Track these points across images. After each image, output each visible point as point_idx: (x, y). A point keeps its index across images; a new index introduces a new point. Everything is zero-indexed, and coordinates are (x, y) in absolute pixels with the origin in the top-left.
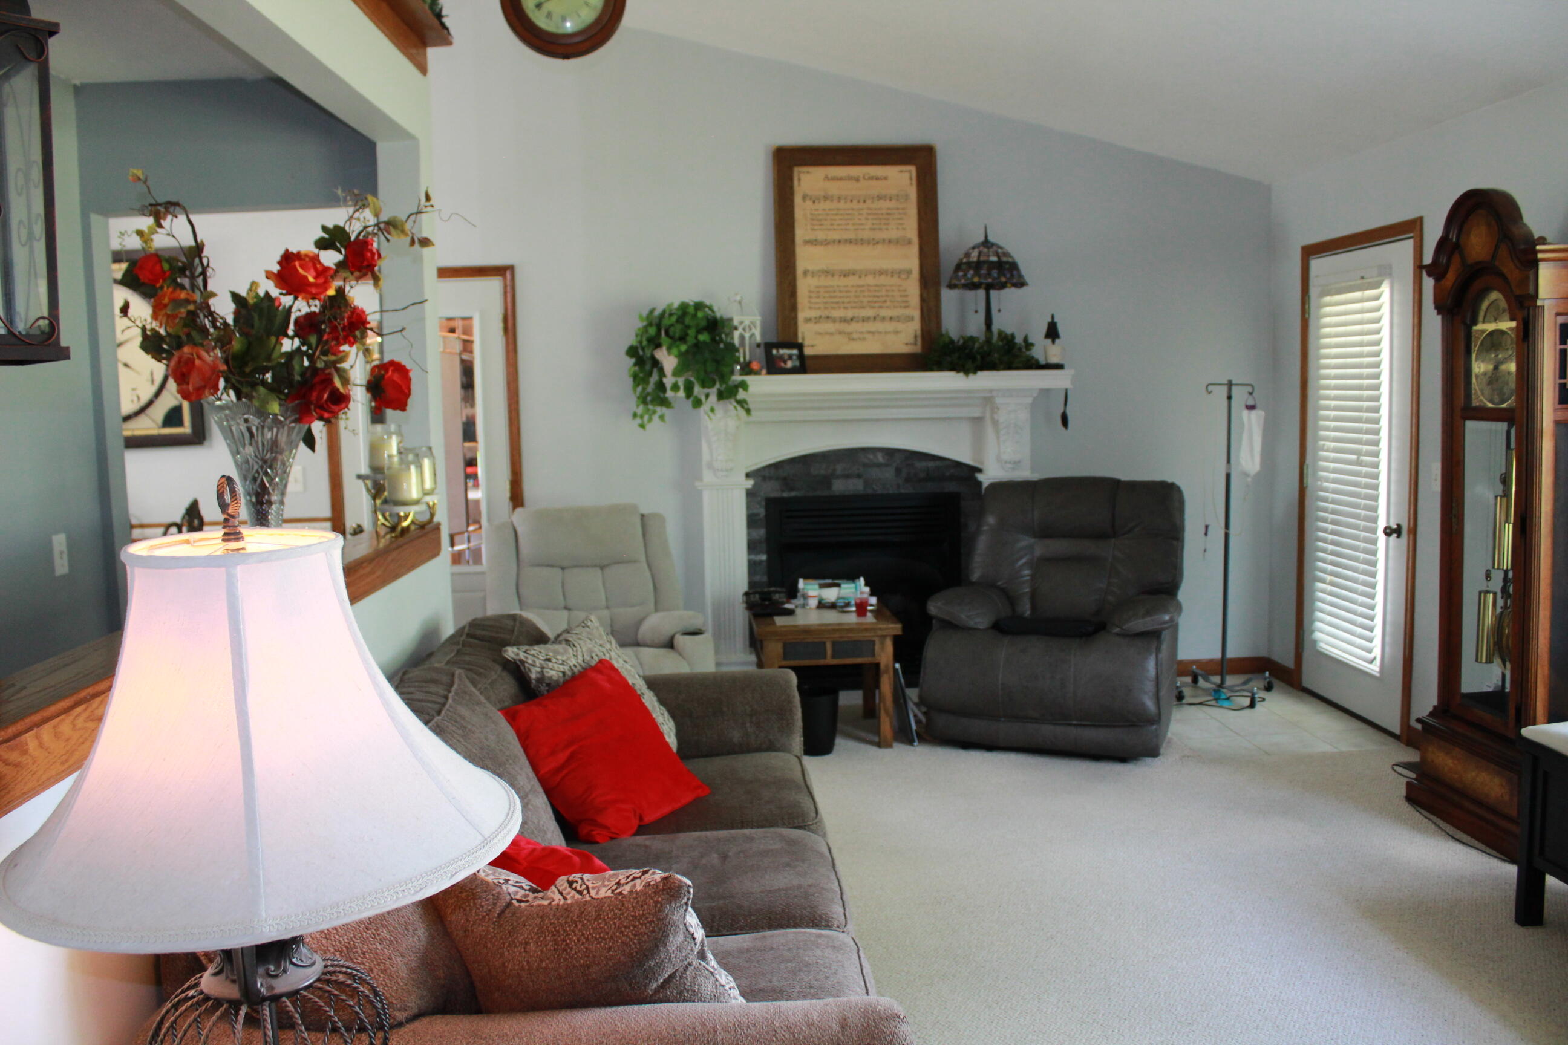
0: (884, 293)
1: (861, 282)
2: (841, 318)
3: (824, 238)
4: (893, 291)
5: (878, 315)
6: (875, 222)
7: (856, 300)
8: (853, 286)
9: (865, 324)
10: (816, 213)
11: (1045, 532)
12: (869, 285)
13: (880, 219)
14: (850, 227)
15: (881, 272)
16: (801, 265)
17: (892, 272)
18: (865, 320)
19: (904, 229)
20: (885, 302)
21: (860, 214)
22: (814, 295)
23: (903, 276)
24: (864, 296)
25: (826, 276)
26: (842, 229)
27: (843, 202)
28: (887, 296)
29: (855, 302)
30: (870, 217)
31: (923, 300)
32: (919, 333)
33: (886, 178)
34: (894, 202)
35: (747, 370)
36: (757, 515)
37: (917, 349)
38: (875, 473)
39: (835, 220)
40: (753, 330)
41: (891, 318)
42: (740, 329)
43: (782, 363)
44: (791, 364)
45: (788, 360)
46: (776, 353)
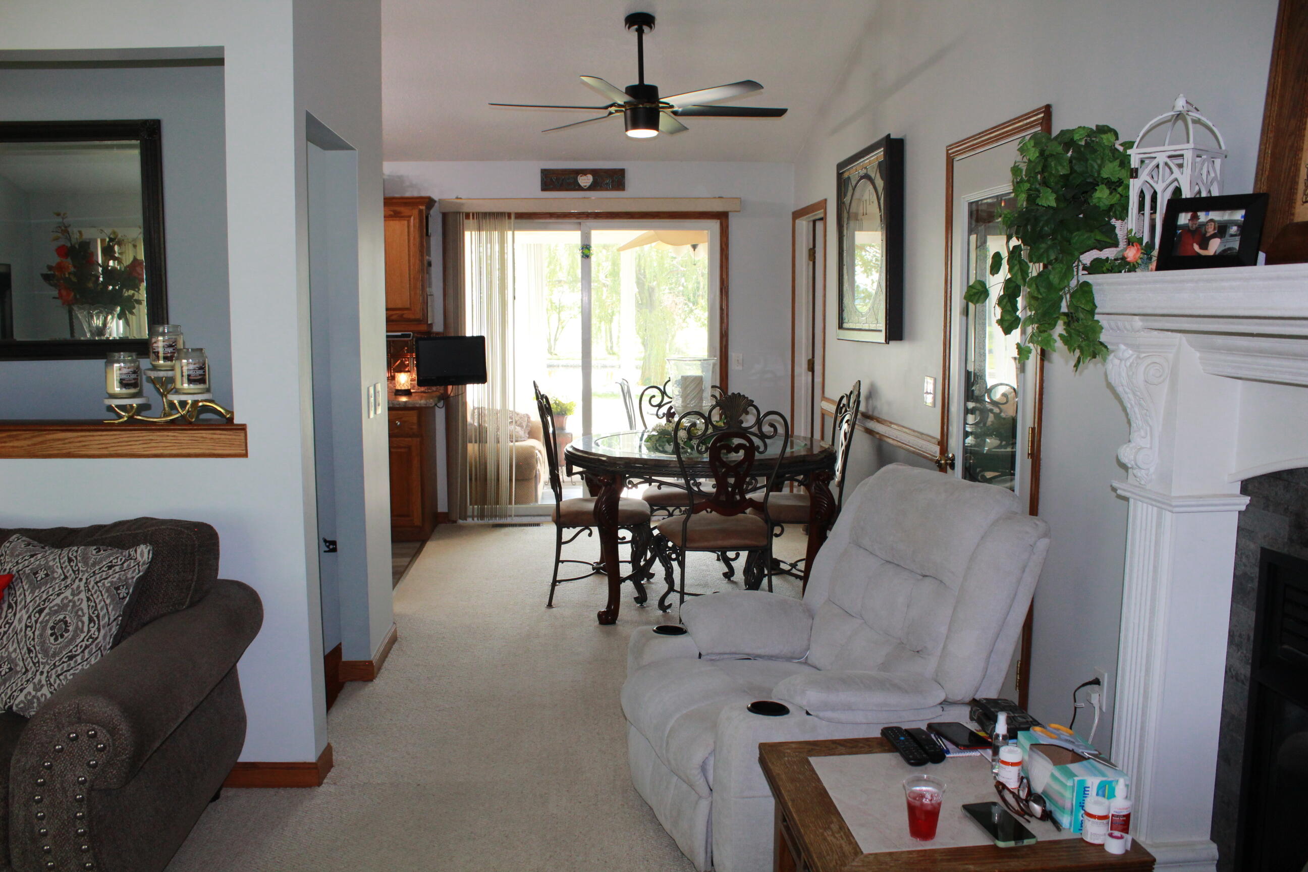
42: (1144, 175)
43: (1197, 244)
44: (1219, 246)
45: (1214, 236)
46: (1187, 222)
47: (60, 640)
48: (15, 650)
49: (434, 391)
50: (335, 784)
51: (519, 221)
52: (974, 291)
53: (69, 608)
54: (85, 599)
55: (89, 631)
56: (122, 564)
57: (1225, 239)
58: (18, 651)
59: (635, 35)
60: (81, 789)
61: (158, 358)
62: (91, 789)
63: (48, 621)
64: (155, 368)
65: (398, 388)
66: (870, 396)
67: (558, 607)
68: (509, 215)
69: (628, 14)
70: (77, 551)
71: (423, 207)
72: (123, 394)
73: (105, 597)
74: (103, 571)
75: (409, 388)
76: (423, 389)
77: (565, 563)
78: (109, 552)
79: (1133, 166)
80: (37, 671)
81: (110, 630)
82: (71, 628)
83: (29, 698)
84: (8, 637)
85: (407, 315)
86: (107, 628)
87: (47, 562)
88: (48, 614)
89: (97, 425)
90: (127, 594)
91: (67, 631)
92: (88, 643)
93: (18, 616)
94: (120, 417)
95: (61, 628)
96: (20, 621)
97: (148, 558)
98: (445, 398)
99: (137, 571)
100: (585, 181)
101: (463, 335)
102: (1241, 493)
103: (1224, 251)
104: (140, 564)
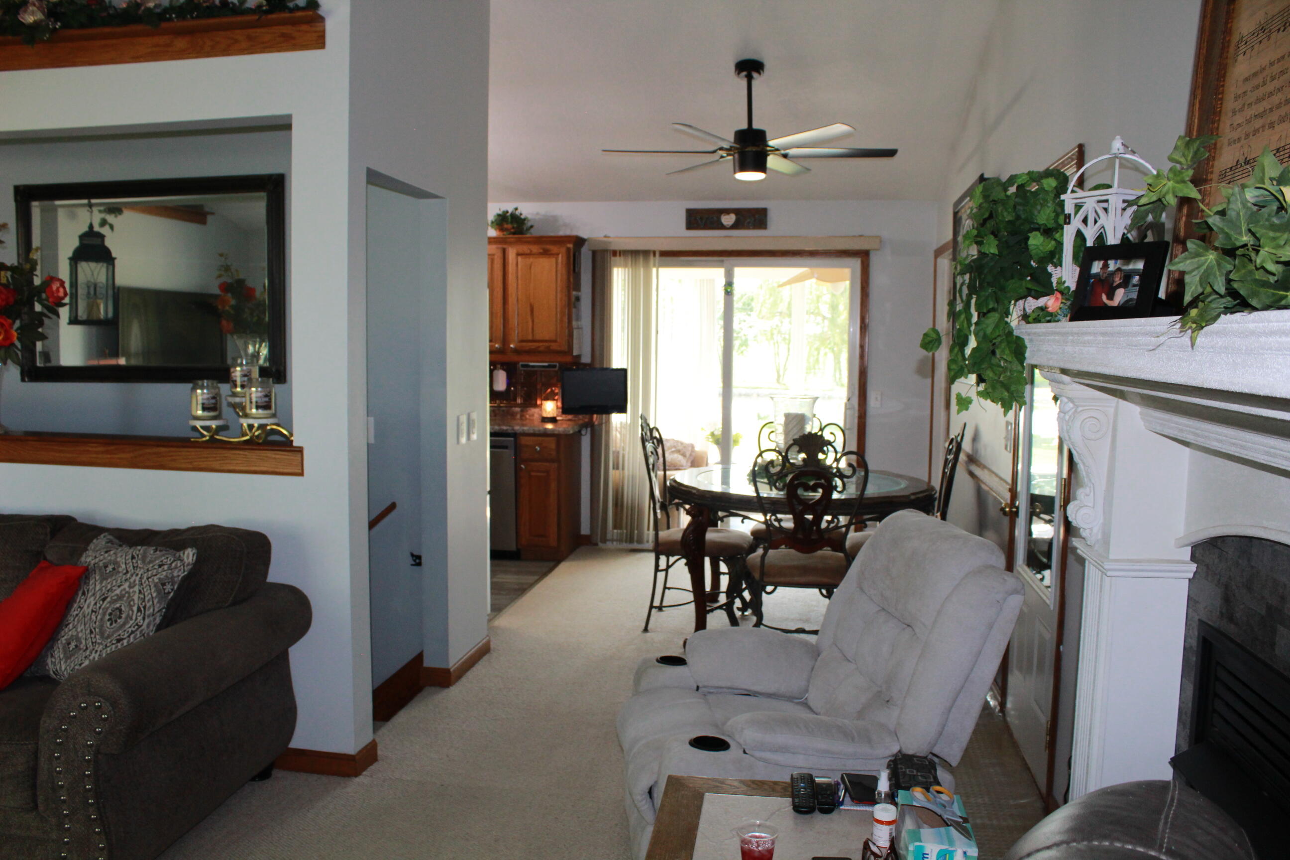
40: (1102, 220)
42: (1076, 222)
43: (1105, 294)
44: (1123, 296)
45: (1119, 286)
46: (1099, 270)
47: (114, 625)
48: (82, 631)
49: (580, 419)
50: (372, 776)
51: (664, 258)
52: (929, 339)
53: (125, 599)
54: (138, 591)
55: (136, 619)
56: (171, 564)
57: (1129, 289)
58: (84, 631)
59: (744, 83)
60: (88, 751)
61: (236, 386)
62: (97, 752)
63: (107, 608)
64: (234, 395)
65: (545, 415)
66: (975, 439)
67: (655, 632)
68: (654, 253)
69: (736, 61)
70: (139, 551)
71: (570, 246)
72: (204, 417)
73: (153, 591)
74: (155, 569)
75: (555, 415)
76: (570, 417)
77: (671, 590)
78: (164, 552)
79: (1066, 212)
80: (93, 649)
81: (155, 619)
82: (123, 616)
84: (78, 619)
85: (554, 346)
86: (151, 618)
87: (116, 559)
88: (109, 602)
89: (183, 443)
90: (172, 590)
91: (120, 617)
92: (134, 629)
93: (88, 602)
94: (204, 436)
95: (115, 615)
96: (88, 607)
97: (192, 560)
98: (590, 425)
99: (182, 571)
100: (728, 220)
101: (608, 367)
102: (1191, 560)
103: (1127, 301)
104: (185, 565)
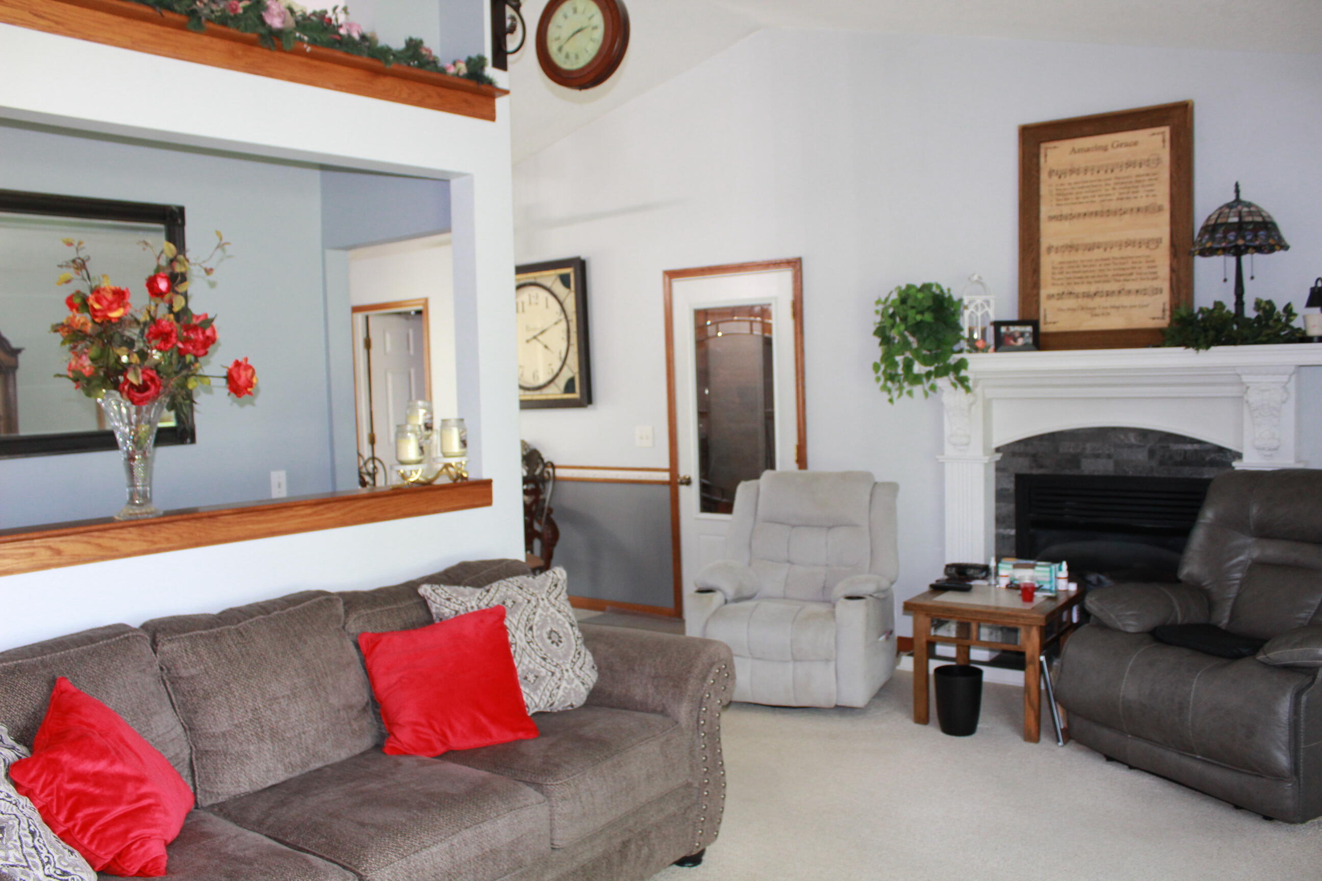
0: (1130, 265)
1: (1106, 255)
2: (1084, 293)
3: (1069, 212)
4: (1140, 262)
5: (1123, 289)
6: (1122, 191)
7: (1101, 274)
8: (1097, 260)
9: (1109, 298)
10: (1062, 187)
11: (1264, 532)
12: (1114, 258)
13: (1129, 188)
14: (1097, 199)
15: (1129, 243)
16: (1045, 242)
17: (1140, 243)
18: (1109, 294)
19: (1154, 196)
20: (1131, 274)
21: (1107, 185)
22: (1057, 271)
23: (1152, 246)
24: (1109, 270)
25: (1070, 251)
26: (1087, 202)
27: (1089, 174)
28: (1134, 268)
29: (1099, 276)
30: (1118, 187)
31: (1172, 270)
32: (1167, 307)
33: (1136, 144)
34: (1144, 167)
35: (974, 347)
36: (1007, 490)
37: (1164, 323)
38: (1126, 454)
39: (1081, 193)
40: (987, 309)
41: (1137, 291)
42: (972, 308)
43: (1012, 340)
44: (1022, 341)
45: (1019, 337)
46: (1005, 331)
47: (561, 645)
53: (549, 621)
55: (574, 633)
57: (1026, 339)
58: (533, 662)
63: (541, 635)
70: (517, 581)
74: (554, 590)
79: (965, 304)
80: (562, 670)
82: (561, 635)
83: (567, 691)
84: (519, 654)
87: (505, 593)
88: (538, 629)
95: (555, 637)
97: (566, 576)
103: (1025, 344)
